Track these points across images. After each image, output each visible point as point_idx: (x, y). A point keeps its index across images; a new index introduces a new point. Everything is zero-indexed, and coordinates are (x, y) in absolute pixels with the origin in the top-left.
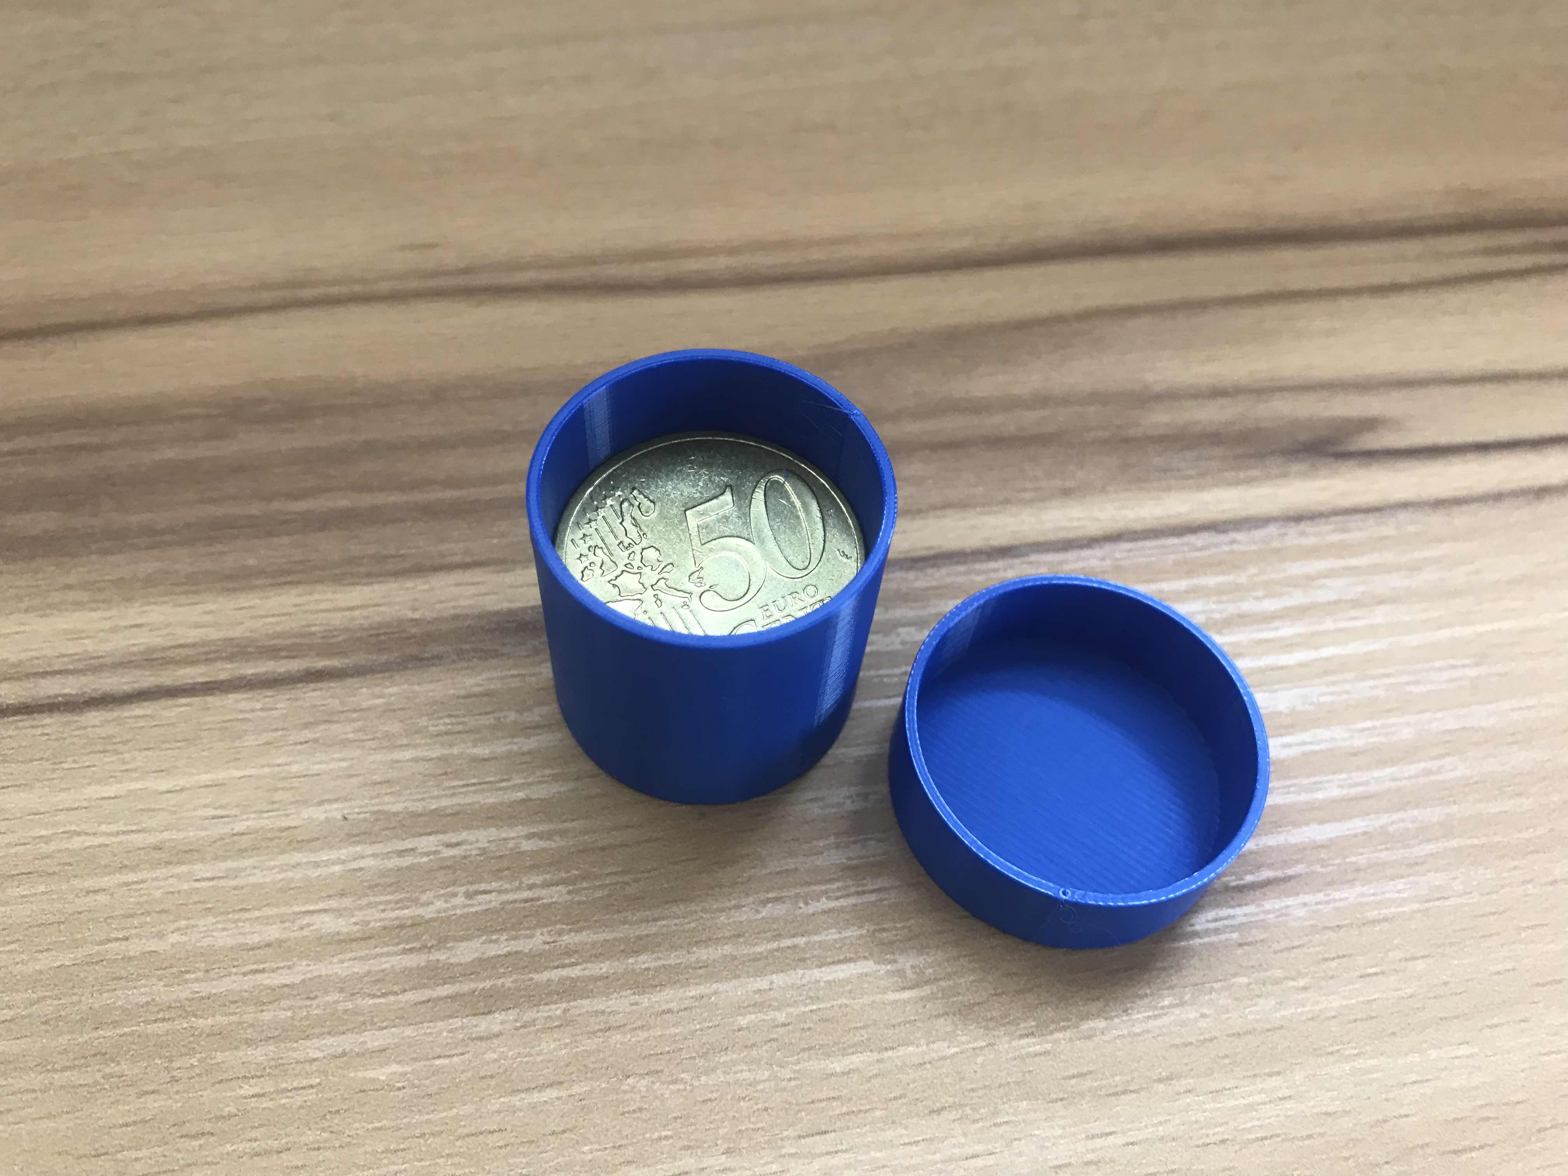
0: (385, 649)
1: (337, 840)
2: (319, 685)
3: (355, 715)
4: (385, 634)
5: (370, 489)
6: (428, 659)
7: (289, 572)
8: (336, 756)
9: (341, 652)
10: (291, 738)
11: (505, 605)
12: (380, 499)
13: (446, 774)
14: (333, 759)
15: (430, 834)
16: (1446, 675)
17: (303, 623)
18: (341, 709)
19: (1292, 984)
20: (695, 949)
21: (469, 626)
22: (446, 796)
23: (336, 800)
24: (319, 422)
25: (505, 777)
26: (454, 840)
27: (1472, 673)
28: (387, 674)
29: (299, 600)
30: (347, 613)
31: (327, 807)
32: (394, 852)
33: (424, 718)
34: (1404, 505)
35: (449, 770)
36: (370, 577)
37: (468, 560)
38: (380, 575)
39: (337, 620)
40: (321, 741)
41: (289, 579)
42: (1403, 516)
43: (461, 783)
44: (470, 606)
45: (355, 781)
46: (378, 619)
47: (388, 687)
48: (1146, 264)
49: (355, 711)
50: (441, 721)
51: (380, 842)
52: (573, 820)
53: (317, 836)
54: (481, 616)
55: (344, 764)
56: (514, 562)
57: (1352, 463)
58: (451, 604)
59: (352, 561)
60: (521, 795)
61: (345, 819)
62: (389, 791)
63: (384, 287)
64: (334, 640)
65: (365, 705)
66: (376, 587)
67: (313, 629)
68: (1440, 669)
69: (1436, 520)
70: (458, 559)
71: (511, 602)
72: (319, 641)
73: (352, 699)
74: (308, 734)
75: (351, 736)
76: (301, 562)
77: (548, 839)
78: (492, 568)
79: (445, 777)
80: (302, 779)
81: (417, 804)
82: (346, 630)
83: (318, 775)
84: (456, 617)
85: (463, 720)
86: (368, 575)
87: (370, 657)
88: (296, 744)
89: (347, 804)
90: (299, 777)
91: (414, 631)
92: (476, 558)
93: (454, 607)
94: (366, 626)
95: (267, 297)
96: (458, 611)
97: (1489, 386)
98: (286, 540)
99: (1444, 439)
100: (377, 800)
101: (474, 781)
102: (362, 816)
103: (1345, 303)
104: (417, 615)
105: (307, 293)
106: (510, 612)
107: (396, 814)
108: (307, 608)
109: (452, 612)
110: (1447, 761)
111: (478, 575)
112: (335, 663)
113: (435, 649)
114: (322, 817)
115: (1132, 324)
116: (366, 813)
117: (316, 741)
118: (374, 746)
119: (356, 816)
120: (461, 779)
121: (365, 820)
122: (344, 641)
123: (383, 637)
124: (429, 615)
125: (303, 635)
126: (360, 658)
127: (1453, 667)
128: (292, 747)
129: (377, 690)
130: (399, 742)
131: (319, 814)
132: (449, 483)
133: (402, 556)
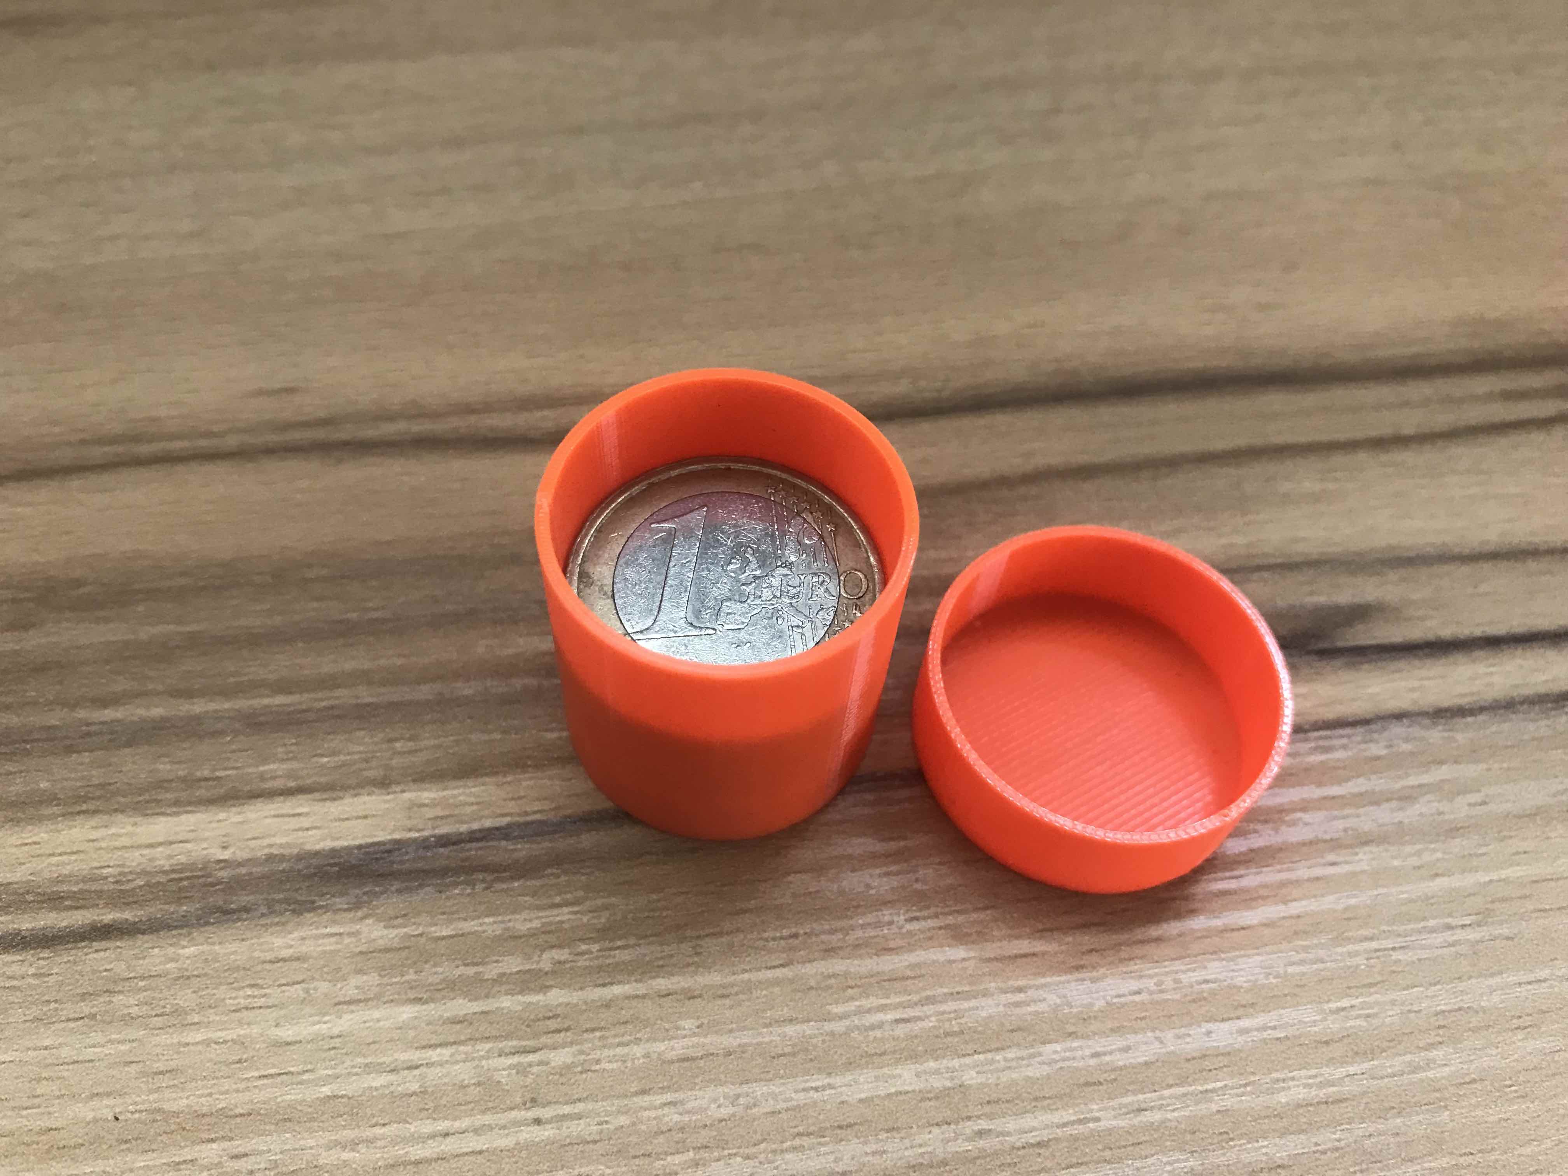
0: (186, 898)
1: (104, 1147)
2: (104, 944)
3: (141, 984)
4: (187, 878)
5: (188, 694)
6: (234, 912)
7: (86, 799)
8: (114, 1036)
9: (135, 902)
10: (65, 1012)
11: (328, 844)
12: (198, 707)
13: (239, 1061)
14: (110, 1041)
15: (213, 1141)
16: (1439, 938)
17: (96, 864)
18: (126, 975)
21: (283, 871)
22: (237, 1091)
23: (108, 1094)
24: (141, 608)
25: (309, 1067)
26: (241, 1150)
27: (1472, 935)
28: (184, 931)
29: (94, 835)
30: (146, 852)
31: (95, 1103)
32: (168, 1165)
33: (223, 988)
34: (1399, 716)
35: (245, 1056)
36: (180, 805)
37: (292, 784)
38: (190, 803)
39: (135, 859)
40: (98, 1017)
41: (84, 807)
42: (1397, 730)
43: (256, 1074)
44: (288, 845)
45: (133, 1069)
46: (183, 859)
47: (184, 947)
48: (1106, 413)
49: (143, 978)
50: (241, 993)
51: (153, 1151)
52: (384, 1125)
53: (80, 1141)
54: (300, 857)
55: (123, 1048)
56: (345, 788)
57: (1338, 662)
58: (266, 842)
59: (161, 784)
60: (326, 1090)
61: (117, 1119)
62: (171, 1083)
63: (232, 442)
64: (128, 887)
65: (154, 971)
66: (184, 817)
67: (105, 871)
68: (1433, 931)
69: (1436, 735)
70: (278, 784)
71: (334, 839)
72: (112, 887)
73: (141, 962)
74: (85, 1008)
75: (135, 1011)
76: (102, 786)
77: (353, 1150)
78: (317, 795)
79: (238, 1065)
80: (71, 1067)
81: (203, 1100)
82: (144, 873)
83: (92, 1061)
84: (270, 858)
85: (267, 991)
86: (177, 803)
87: (166, 907)
88: (69, 1020)
89: (119, 1101)
90: (68, 1064)
91: (221, 874)
92: (300, 782)
93: (270, 846)
94: (167, 868)
95: (97, 453)
96: (275, 851)
97: (1503, 565)
98: (86, 757)
99: (1447, 633)
100: (156, 1095)
101: (272, 1071)
102: (137, 1116)
103: (1338, 459)
104: (226, 855)
105: (144, 449)
106: (334, 852)
107: (176, 1114)
108: (103, 844)
109: (266, 851)
111: (301, 805)
112: (127, 915)
113: (245, 899)
114: (90, 1116)
115: (1088, 487)
116: (141, 1111)
117: (93, 1017)
118: (160, 1025)
119: (129, 1115)
120: (257, 1069)
121: (138, 1121)
122: (140, 887)
123: (185, 883)
124: (242, 855)
125: (94, 879)
126: (156, 910)
127: (1449, 927)
128: (63, 1025)
129: (171, 951)
130: (189, 1019)
131: (86, 1111)
132: (282, 687)
133: (218, 778)
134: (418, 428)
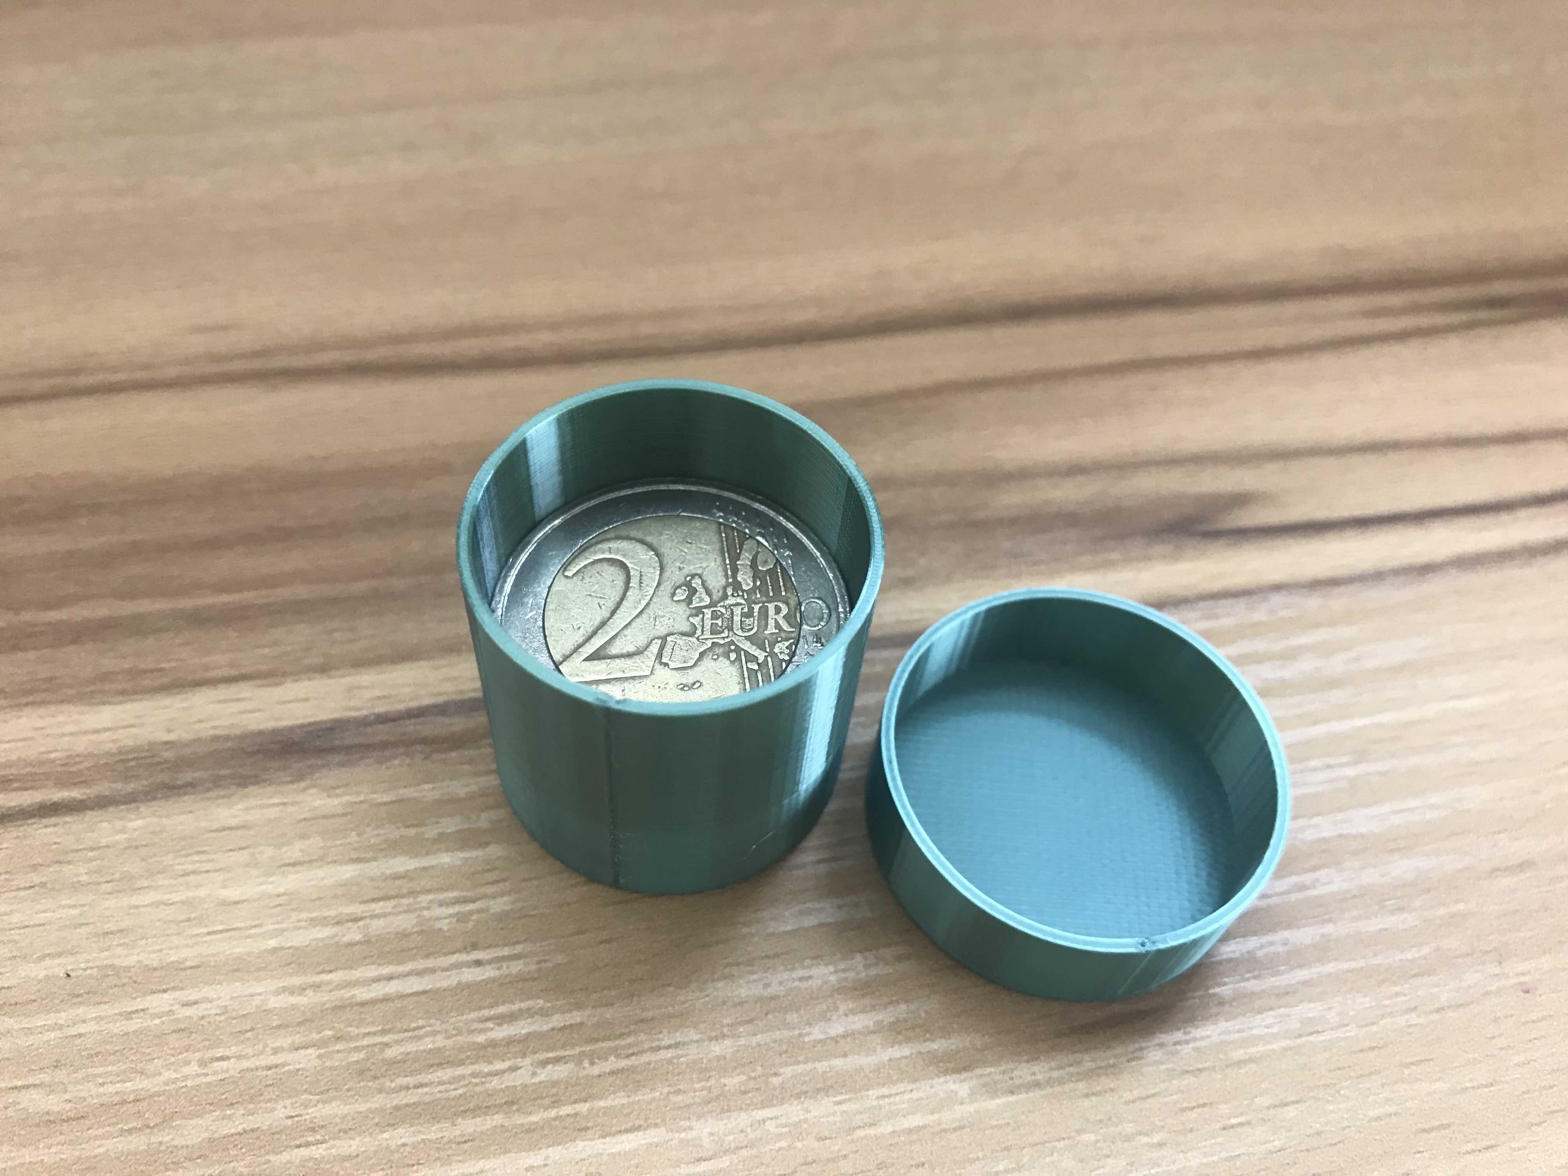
0: (133, 776)
1: (57, 1001)
2: (53, 820)
3: (91, 854)
4: (134, 759)
5: (131, 596)
6: (180, 787)
7: (31, 692)
8: (64, 902)
9: (82, 782)
10: (16, 882)
11: (271, 725)
12: (144, 606)
13: (188, 920)
14: (60, 906)
15: (165, 991)
16: (1320, 776)
17: (42, 749)
18: (75, 847)
19: (1145, 1140)
20: (460, 1120)
21: (229, 749)
22: (187, 946)
23: (60, 955)
24: (83, 522)
25: (257, 922)
26: (193, 998)
27: (1350, 772)
28: (133, 805)
29: (40, 723)
30: (93, 737)
31: (48, 962)
32: (120, 1014)
33: (170, 856)
34: (1278, 587)
35: (193, 915)
36: (125, 695)
37: (234, 672)
38: (136, 693)
39: (82, 745)
40: (49, 886)
41: (31, 698)
42: (1277, 599)
43: (205, 930)
44: (232, 726)
45: (84, 930)
46: (130, 743)
47: (131, 820)
48: (1001, 333)
49: (92, 849)
50: (189, 859)
51: (105, 1003)
52: (331, 972)
53: (33, 997)
54: (243, 737)
55: (75, 912)
56: (285, 674)
57: (1221, 542)
58: (211, 724)
59: (106, 677)
60: (272, 943)
61: (68, 975)
62: (122, 941)
63: (172, 372)
64: (74, 769)
65: (104, 842)
66: (129, 706)
67: (53, 756)
68: (1314, 770)
69: (1313, 603)
70: (222, 672)
71: (277, 719)
72: (59, 769)
73: (90, 834)
74: (35, 878)
75: (84, 878)
76: (46, 680)
77: (300, 994)
78: (259, 682)
79: (188, 923)
80: (22, 931)
81: (153, 956)
82: (91, 755)
83: (43, 925)
84: (215, 739)
85: (213, 856)
86: (123, 693)
87: (114, 785)
88: (19, 889)
89: (71, 959)
90: (19, 928)
91: (167, 755)
92: (243, 671)
93: (214, 728)
94: (115, 750)
95: (38, 385)
96: (218, 732)
97: (1370, 457)
98: (32, 655)
99: (1321, 514)
100: (106, 953)
101: (220, 928)
102: (89, 972)
103: (1217, 370)
104: (172, 737)
105: (83, 381)
106: (275, 732)
107: (128, 969)
108: (49, 731)
109: (212, 732)
110: (1322, 874)
111: (245, 690)
112: (76, 794)
113: (189, 776)
114: (42, 975)
115: (985, 397)
116: (91, 968)
117: (43, 885)
118: (109, 890)
119: (81, 972)
120: (206, 926)
121: (91, 976)
122: (88, 769)
123: (132, 763)
124: (186, 736)
125: (42, 763)
126: (103, 788)
127: (1329, 767)
128: (15, 893)
129: (119, 824)
130: (139, 884)
131: (37, 971)
132: (222, 588)
133: (162, 670)
134: (350, 357)
